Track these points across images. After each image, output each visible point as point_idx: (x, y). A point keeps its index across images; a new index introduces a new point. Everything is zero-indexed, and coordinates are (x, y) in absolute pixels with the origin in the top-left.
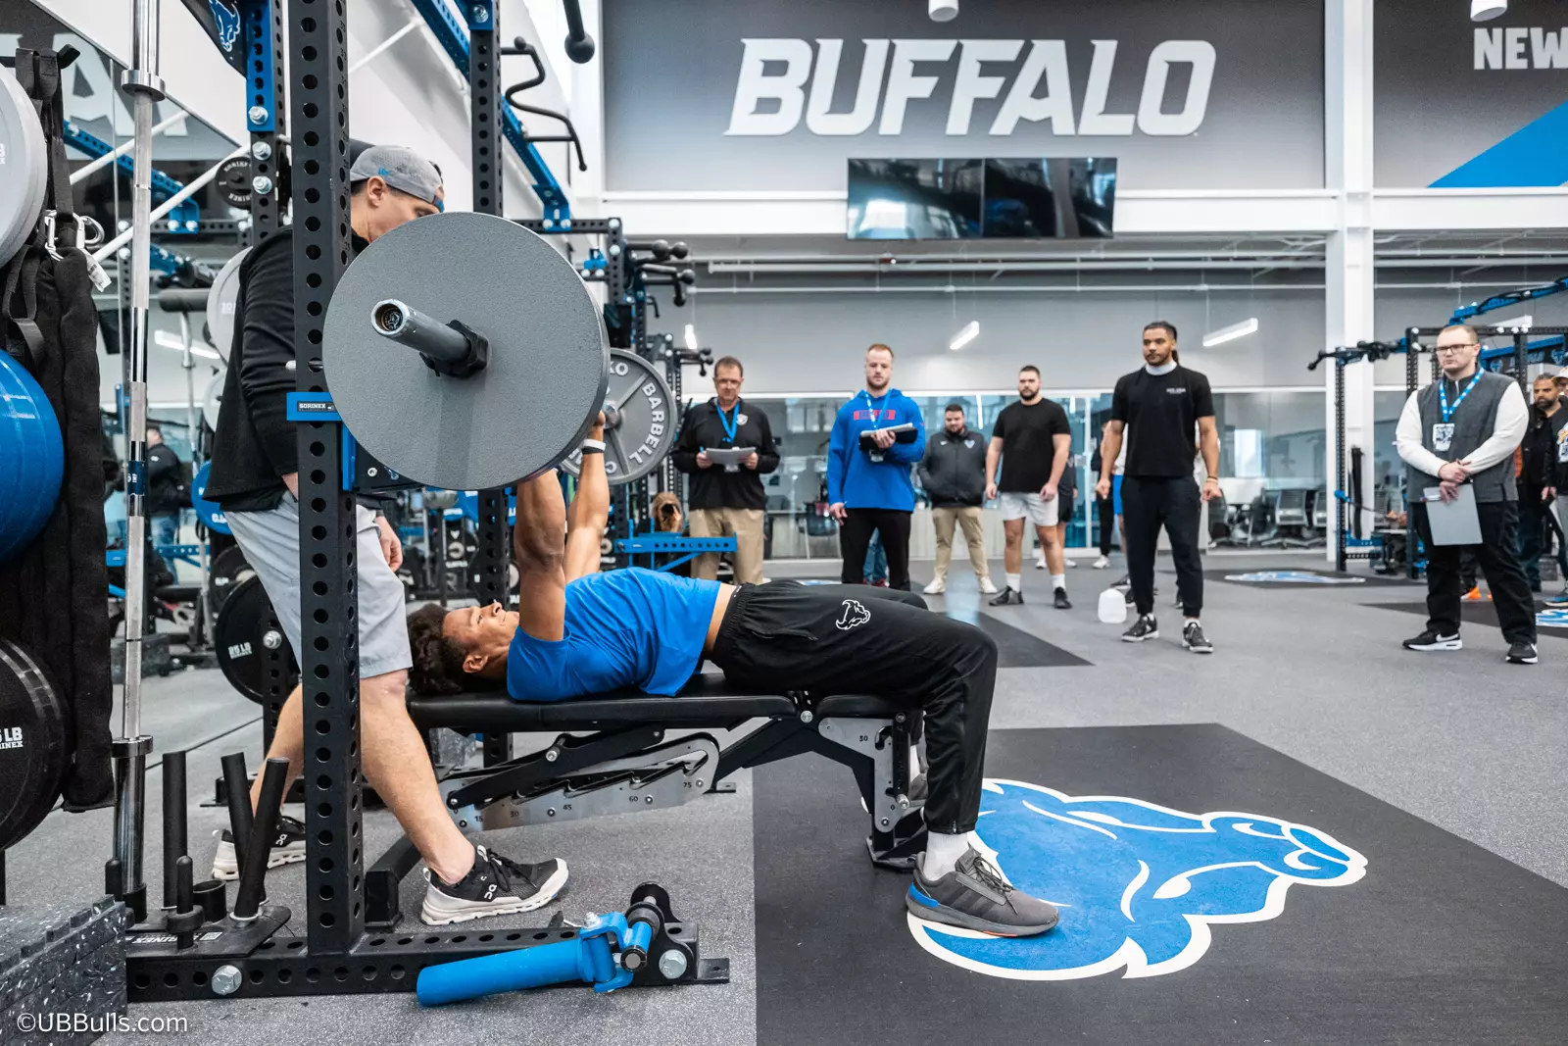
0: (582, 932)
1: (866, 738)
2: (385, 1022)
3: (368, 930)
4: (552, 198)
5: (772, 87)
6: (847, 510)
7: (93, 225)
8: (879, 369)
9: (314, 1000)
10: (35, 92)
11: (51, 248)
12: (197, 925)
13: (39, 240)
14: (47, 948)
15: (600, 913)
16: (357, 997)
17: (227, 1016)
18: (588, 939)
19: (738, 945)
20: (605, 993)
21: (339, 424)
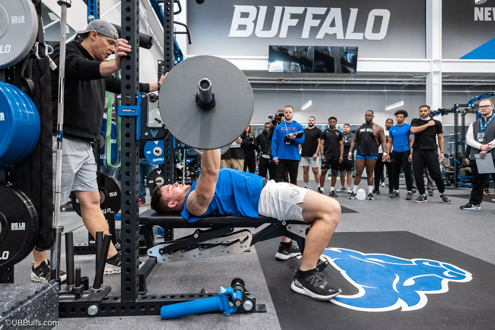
0: (219, 293)
1: (302, 231)
2: (150, 325)
3: (140, 294)
4: (178, 54)
5: (244, 21)
6: (279, 160)
7: (50, 48)
8: (289, 113)
9: (124, 318)
10: (34, 1)
11: (37, 55)
12: (82, 291)
13: (33, 52)
14: (36, 297)
15: (225, 288)
16: (138, 317)
17: (94, 323)
18: (221, 296)
19: (266, 300)
20: (226, 315)
21: (136, 117)
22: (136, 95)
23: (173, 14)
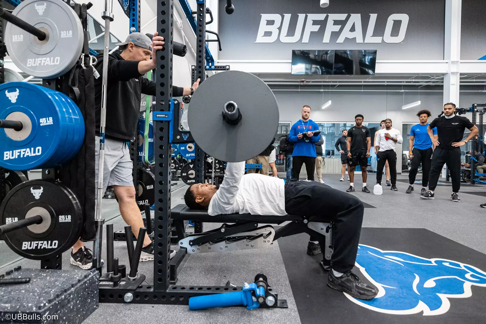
0: (243, 289)
1: (323, 229)
2: (179, 315)
3: (172, 283)
4: (209, 59)
5: (269, 28)
7: (94, 58)
8: (307, 113)
9: (156, 306)
10: (81, 16)
11: (83, 65)
12: (119, 279)
13: (80, 63)
14: (79, 285)
15: (249, 283)
16: (168, 305)
17: (129, 309)
18: (245, 292)
19: (287, 295)
20: (250, 310)
21: (169, 122)
22: (170, 101)
23: (205, 24)
